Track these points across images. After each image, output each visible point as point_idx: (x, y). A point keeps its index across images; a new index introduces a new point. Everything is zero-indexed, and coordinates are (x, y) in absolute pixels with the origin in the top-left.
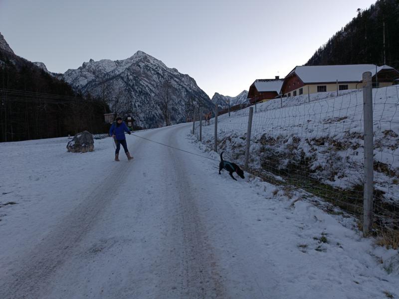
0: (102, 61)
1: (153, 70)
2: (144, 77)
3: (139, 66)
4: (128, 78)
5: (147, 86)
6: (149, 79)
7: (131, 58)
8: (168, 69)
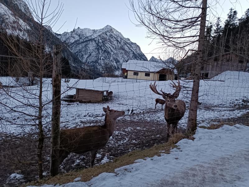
0: (85, 29)
1: (115, 38)
4: (99, 41)
5: (110, 47)
7: (103, 29)
8: (125, 38)
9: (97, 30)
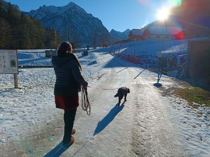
0: (51, 6)
1: (79, 14)
2: (74, 18)
3: (71, 11)
4: (65, 18)
5: (75, 23)
6: (76, 19)
7: (67, 6)
8: (87, 14)
9: (62, 7)
